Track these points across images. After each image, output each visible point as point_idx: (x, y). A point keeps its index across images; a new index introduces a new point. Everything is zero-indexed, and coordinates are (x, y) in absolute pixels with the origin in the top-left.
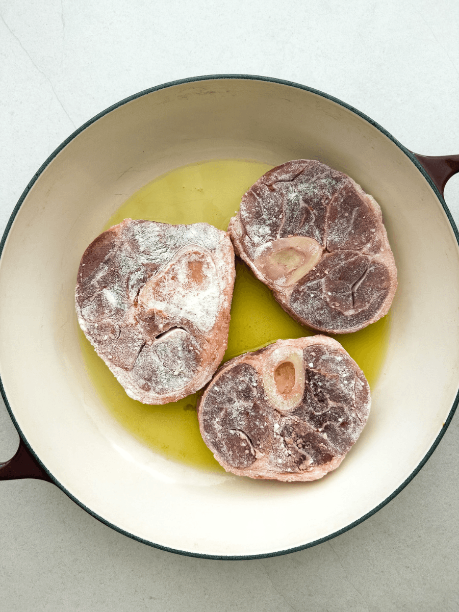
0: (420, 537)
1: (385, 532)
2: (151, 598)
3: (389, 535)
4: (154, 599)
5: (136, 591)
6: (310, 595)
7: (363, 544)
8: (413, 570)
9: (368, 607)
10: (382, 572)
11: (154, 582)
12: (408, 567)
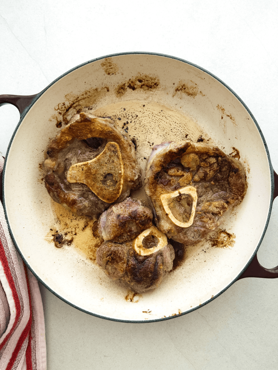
0: (258, 315)
1: (238, 313)
2: (105, 356)
3: (240, 314)
4: (107, 356)
5: (96, 353)
6: (196, 351)
7: (225, 320)
8: (255, 334)
9: (229, 356)
10: (237, 336)
11: (107, 347)
12: (252, 332)
